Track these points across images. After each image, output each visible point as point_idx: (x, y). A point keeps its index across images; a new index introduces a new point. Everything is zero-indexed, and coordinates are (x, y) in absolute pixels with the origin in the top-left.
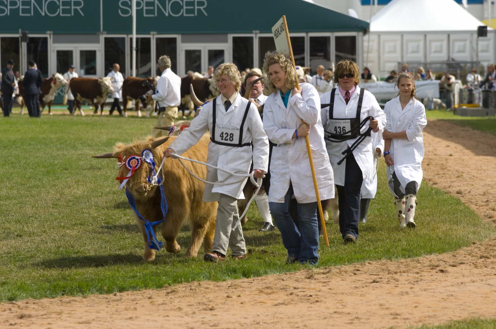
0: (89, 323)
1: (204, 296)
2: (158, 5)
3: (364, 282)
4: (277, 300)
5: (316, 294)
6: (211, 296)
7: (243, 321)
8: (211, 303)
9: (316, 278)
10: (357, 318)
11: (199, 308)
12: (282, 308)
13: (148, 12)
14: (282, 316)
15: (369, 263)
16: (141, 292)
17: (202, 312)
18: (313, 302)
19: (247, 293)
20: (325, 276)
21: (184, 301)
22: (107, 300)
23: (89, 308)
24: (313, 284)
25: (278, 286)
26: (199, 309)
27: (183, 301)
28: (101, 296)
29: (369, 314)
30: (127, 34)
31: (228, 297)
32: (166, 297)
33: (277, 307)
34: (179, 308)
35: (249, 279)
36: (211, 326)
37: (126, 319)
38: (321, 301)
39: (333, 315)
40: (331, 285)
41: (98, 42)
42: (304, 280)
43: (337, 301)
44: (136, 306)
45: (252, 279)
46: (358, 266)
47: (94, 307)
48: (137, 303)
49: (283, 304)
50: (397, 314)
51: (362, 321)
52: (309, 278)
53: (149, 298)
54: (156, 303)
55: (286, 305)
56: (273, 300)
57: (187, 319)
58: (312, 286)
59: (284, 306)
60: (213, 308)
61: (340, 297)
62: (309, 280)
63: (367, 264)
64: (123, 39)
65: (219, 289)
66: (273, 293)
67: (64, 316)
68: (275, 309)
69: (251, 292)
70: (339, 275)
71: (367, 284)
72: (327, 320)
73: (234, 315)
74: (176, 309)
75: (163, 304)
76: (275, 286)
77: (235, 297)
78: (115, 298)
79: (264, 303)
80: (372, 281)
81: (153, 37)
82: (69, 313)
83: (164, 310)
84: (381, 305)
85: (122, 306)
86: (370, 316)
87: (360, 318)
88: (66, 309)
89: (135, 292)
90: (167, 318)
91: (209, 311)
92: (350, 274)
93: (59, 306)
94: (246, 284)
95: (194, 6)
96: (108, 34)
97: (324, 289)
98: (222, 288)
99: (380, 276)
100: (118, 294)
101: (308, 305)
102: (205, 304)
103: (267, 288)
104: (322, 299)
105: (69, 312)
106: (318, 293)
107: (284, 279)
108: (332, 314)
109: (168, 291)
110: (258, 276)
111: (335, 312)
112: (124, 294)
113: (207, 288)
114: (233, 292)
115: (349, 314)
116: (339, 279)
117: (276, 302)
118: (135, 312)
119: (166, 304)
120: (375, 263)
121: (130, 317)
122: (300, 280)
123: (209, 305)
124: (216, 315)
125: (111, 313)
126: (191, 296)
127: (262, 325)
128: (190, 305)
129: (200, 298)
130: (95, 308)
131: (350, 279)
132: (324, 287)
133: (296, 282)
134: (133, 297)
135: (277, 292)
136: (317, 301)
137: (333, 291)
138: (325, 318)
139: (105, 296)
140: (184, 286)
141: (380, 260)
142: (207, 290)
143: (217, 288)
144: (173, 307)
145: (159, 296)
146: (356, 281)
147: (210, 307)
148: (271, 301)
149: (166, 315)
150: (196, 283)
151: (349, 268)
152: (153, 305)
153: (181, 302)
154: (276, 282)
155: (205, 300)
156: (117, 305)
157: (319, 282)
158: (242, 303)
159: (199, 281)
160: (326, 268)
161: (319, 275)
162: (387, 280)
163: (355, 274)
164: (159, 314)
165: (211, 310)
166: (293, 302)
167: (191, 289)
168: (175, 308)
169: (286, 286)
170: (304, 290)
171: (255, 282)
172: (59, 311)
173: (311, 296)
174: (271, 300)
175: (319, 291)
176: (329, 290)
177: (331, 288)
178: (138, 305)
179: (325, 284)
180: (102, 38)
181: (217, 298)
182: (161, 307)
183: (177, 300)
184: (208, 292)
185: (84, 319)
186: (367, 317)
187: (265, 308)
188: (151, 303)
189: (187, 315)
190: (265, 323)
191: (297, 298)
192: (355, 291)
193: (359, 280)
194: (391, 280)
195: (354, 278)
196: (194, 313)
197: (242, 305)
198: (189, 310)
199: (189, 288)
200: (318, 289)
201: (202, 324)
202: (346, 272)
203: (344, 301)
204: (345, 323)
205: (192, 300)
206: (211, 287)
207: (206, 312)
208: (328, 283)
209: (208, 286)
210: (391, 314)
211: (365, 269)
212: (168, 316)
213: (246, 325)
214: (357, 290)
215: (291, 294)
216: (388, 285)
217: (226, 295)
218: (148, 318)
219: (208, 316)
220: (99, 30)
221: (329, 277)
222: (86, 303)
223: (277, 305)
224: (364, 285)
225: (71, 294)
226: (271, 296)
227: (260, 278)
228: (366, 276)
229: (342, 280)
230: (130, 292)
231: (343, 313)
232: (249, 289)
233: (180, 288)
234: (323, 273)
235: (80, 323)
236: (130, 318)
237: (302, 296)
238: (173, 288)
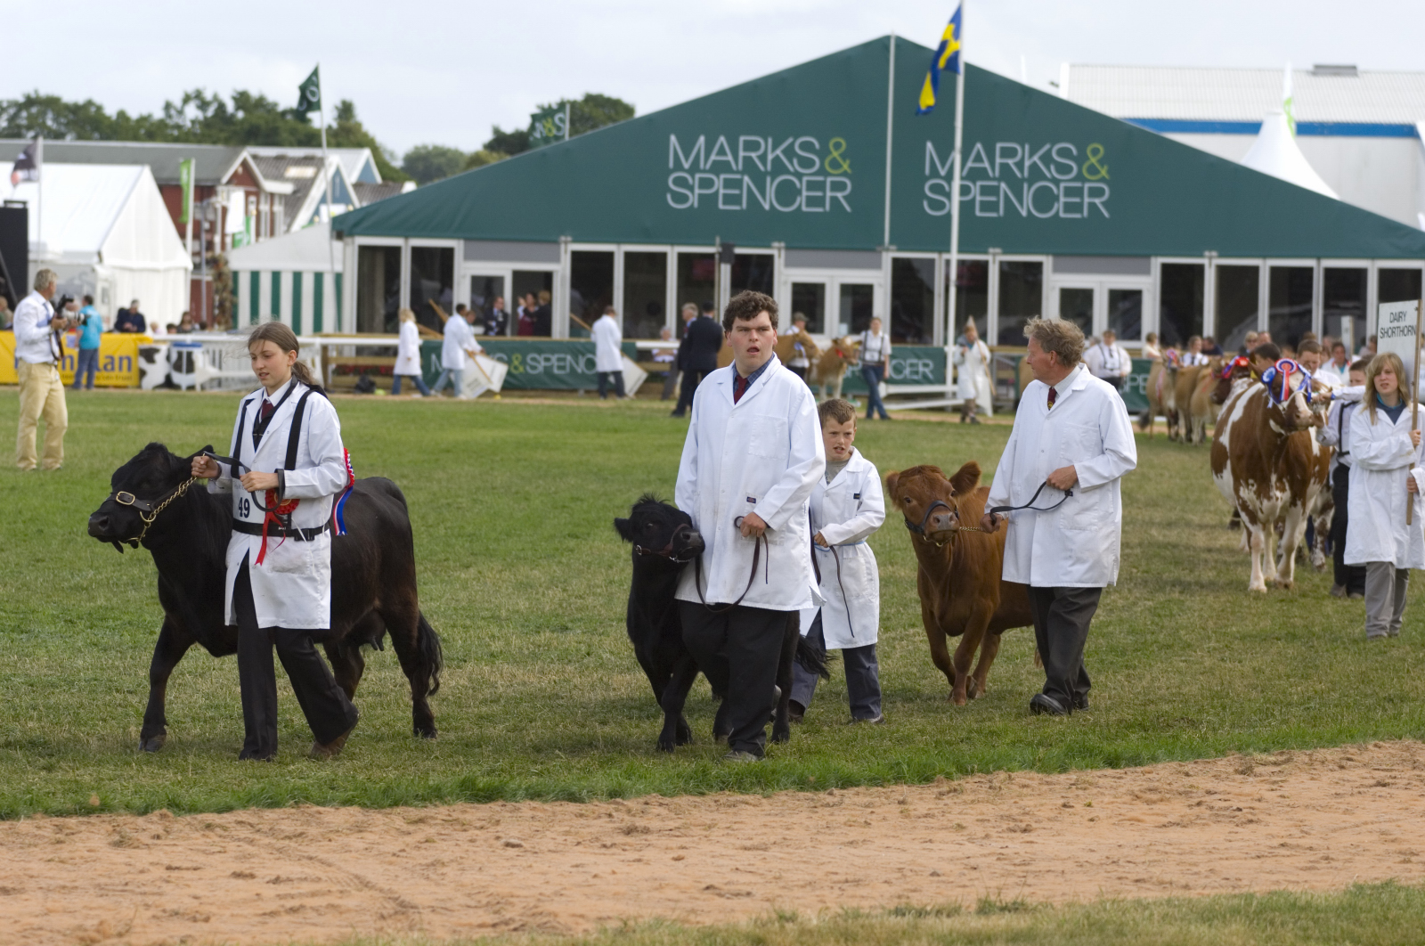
0: (765, 849)
1: (1015, 802)
2: (1006, 194)
3: (1358, 784)
4: (1165, 816)
5: (1252, 805)
6: (1029, 802)
7: (1085, 856)
8: (1027, 817)
9: (1258, 773)
10: (1327, 858)
11: (1000, 827)
12: (1174, 834)
13: (986, 206)
14: (1168, 849)
15: (1376, 746)
16: (884, 790)
17: (1005, 835)
18: (1243, 823)
19: (1106, 799)
20: (1276, 769)
21: (972, 812)
22: (812, 804)
23: (769, 818)
24: (1251, 786)
25: (1175, 786)
26: (1000, 830)
27: (969, 811)
28: (801, 794)
29: (1354, 851)
30: (940, 252)
31: (1064, 806)
32: (937, 801)
33: (1164, 829)
34: (959, 825)
35: (1118, 771)
36: (1015, 865)
37: (843, 844)
38: (1258, 822)
39: (1276, 851)
40: (1286, 790)
41: (877, 265)
42: (1231, 777)
43: (1292, 823)
44: (869, 817)
45: (1122, 771)
46: (1352, 751)
47: (783, 816)
48: (872, 812)
49: (1178, 824)
50: (1413, 854)
51: (1334, 864)
52: (1242, 773)
53: (900, 803)
54: (912, 813)
55: (1184, 826)
56: (1157, 814)
57: (970, 849)
58: (1247, 789)
59: (1179, 828)
60: (1029, 828)
61: (1300, 814)
62: (1242, 776)
63: (1371, 747)
64: (932, 262)
65: (1050, 790)
66: (1162, 800)
67: (715, 834)
68: (1159, 836)
69: (1115, 797)
70: (1306, 767)
71: (1361, 790)
72: (1263, 859)
73: (1069, 843)
74: (952, 827)
75: (926, 816)
76: (1168, 787)
77: (1079, 807)
78: (830, 799)
79: (1139, 821)
80: (1373, 782)
81: (994, 260)
82: (728, 828)
83: (927, 828)
84: (1383, 833)
85: (840, 817)
86: (1354, 854)
87: (1332, 859)
88: (722, 818)
89: (874, 789)
90: (928, 845)
91: (1018, 834)
92: (1331, 767)
93: (712, 812)
94: (1109, 779)
95: (1081, 196)
96: (899, 250)
97: (1268, 795)
98: (1058, 786)
99: (1393, 774)
100: (836, 792)
101: (1231, 827)
102: (1015, 820)
103: (1150, 790)
104: (1261, 817)
105: (728, 825)
106: (1256, 804)
107: (1191, 773)
108: (1275, 848)
109: (941, 790)
110: (1136, 765)
111: (1282, 845)
112: (850, 792)
113: (1024, 786)
114: (1077, 796)
115: (1311, 848)
116: (1305, 777)
117: (1164, 820)
118: (866, 830)
119: (933, 816)
120: (1387, 745)
121: (851, 840)
122: (1224, 776)
123: (1021, 821)
124: (1032, 842)
125: (815, 831)
126: (988, 802)
127: (1124, 867)
128: (982, 821)
129: (1006, 807)
130: (784, 819)
131: (1327, 777)
132: (1271, 793)
133: (1213, 779)
134: (867, 800)
135: (1169, 800)
136: (1251, 821)
137: (1287, 801)
138: (1259, 857)
139: (809, 795)
140: (977, 780)
141: (1400, 739)
142: (1025, 791)
143: (1045, 787)
144: (945, 823)
145: (921, 799)
146: (1342, 782)
147: (1023, 825)
148: (1154, 818)
149: (928, 838)
150: (1002, 775)
151: (1331, 754)
152: (906, 817)
153: (966, 814)
154: (1171, 778)
155: (1015, 811)
156: (832, 815)
157: (1262, 781)
158: (1092, 820)
159: (1009, 770)
160: (1282, 753)
161: (1266, 768)
162: (1406, 781)
163: (1342, 767)
164: (913, 837)
165: (1025, 831)
166: (1198, 821)
167: (990, 788)
168: (950, 825)
169: (1192, 786)
170: (1226, 797)
171: (1128, 778)
172: (708, 822)
173: (1239, 809)
174: (1153, 814)
175: (1259, 800)
176: (1279, 800)
177: (1286, 794)
178: (874, 816)
179: (1274, 787)
180: (887, 258)
181: (1042, 808)
182: (921, 823)
183: (957, 809)
184: (1026, 796)
185: (756, 842)
186: (1348, 857)
187: (1138, 831)
188: (902, 812)
189: (971, 840)
190: (1129, 862)
191: (1208, 812)
192: (1333, 802)
193: (1348, 781)
194: (1415, 783)
195: (1338, 774)
196: (987, 836)
197: (1092, 823)
198: (979, 831)
199: (988, 786)
200: (1257, 797)
201: (999, 859)
202: (1323, 762)
203: (1306, 823)
204: (1297, 868)
205: (988, 810)
206: (1034, 783)
207: (1013, 835)
208: (1281, 784)
209: (1028, 782)
210: (1400, 853)
211: (1366, 757)
212: (930, 841)
213: (1088, 865)
214: (1339, 800)
215: (1199, 804)
216: (1407, 791)
217: (1062, 801)
218: (888, 842)
219: (1016, 845)
220: (881, 242)
221: (1286, 772)
222: (767, 807)
223: (1164, 826)
224: (1356, 790)
225: (739, 788)
226: (1157, 808)
227: (1139, 769)
228: (1363, 772)
229: (1312, 779)
230: (861, 789)
231: (1298, 846)
232: (1113, 792)
233: (969, 783)
234: (1275, 764)
235: (746, 849)
236: (851, 843)
237: (1221, 809)
238: (955, 783)
